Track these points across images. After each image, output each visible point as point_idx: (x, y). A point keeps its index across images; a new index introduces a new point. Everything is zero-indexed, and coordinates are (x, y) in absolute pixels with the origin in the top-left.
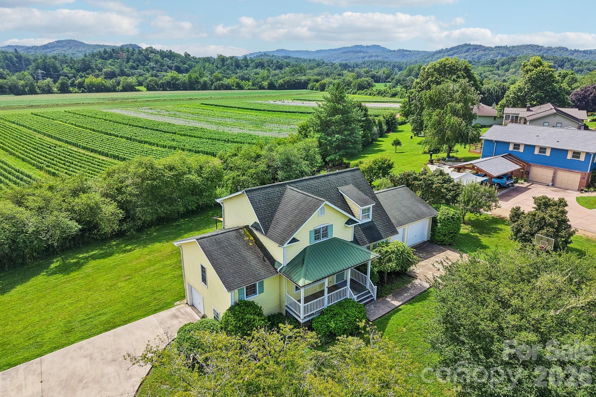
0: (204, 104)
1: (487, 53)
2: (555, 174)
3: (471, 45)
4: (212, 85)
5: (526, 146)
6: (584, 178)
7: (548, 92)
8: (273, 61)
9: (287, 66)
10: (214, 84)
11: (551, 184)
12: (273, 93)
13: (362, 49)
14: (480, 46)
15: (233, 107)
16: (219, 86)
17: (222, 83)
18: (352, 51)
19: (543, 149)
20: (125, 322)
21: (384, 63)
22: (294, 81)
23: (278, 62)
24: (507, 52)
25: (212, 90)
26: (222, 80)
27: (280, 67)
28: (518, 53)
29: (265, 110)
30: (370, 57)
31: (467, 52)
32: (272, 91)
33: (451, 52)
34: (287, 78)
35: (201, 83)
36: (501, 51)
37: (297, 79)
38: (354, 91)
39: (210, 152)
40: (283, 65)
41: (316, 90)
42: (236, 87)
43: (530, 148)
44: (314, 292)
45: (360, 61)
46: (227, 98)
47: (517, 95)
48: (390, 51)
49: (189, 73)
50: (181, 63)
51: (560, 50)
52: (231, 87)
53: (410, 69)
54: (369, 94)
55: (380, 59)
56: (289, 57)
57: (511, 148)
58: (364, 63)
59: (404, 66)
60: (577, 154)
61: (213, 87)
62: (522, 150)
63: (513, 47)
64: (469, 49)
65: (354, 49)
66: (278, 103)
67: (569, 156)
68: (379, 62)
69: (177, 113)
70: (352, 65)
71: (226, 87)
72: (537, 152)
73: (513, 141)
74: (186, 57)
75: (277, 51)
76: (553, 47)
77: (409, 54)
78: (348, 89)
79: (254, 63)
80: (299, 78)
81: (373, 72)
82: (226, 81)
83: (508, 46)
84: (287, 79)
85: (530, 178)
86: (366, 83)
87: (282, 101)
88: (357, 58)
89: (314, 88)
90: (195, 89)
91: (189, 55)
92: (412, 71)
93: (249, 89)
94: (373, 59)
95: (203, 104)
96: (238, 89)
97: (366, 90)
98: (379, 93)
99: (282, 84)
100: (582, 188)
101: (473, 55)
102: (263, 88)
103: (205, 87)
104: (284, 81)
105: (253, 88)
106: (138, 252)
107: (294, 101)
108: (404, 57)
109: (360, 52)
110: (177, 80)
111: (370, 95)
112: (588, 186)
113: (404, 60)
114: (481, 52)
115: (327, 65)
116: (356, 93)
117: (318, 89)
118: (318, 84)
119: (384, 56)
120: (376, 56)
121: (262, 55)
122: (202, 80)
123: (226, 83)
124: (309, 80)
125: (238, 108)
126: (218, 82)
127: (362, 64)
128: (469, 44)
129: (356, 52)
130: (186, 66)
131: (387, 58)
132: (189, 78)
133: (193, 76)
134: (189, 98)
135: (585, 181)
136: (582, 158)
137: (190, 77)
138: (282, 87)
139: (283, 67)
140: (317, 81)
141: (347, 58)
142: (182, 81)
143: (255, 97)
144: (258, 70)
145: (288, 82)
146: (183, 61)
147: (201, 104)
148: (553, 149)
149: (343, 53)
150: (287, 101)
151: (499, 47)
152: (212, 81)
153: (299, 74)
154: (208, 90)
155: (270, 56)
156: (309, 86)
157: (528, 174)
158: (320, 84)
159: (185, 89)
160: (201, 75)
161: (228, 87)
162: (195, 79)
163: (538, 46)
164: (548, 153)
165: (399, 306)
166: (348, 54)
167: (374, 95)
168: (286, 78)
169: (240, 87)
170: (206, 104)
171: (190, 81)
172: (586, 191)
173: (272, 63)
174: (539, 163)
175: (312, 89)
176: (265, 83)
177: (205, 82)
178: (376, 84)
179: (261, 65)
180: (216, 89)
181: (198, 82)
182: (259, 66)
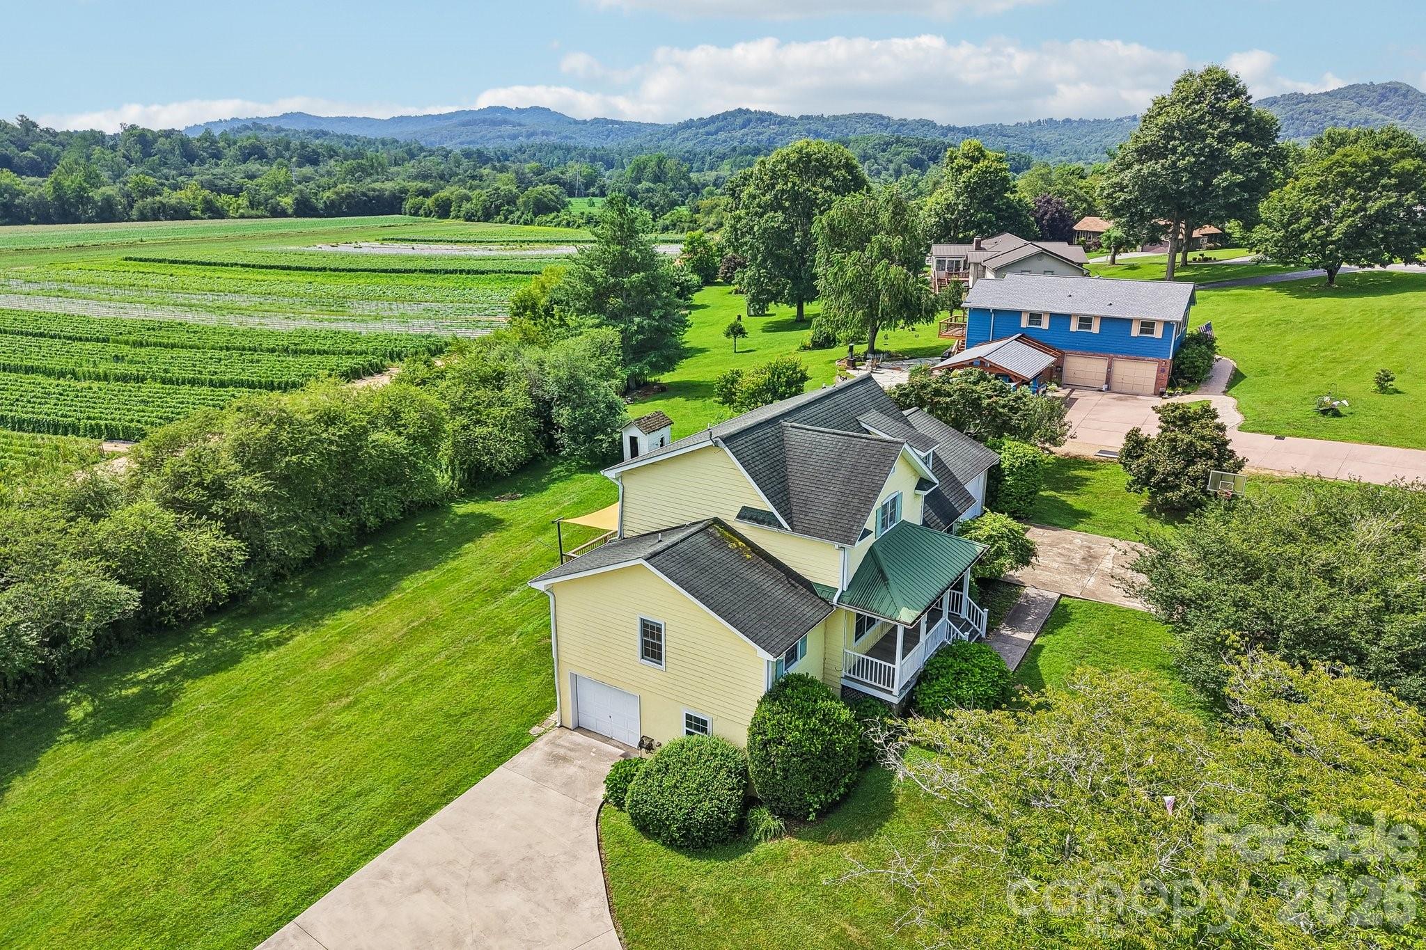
0: (135, 260)
1: (785, 129)
2: (1110, 367)
3: (751, 112)
4: (132, 207)
5: (1053, 315)
6: (1163, 371)
7: (1002, 210)
8: (289, 143)
9: (331, 157)
10: (136, 206)
11: (1105, 387)
12: (315, 224)
13: (508, 117)
14: (770, 114)
15: (227, 265)
16: (152, 208)
17: (161, 202)
18: (484, 121)
19: (1085, 321)
20: (444, 795)
21: (568, 150)
22: (364, 194)
23: (303, 146)
24: (826, 129)
25: (133, 221)
26: (160, 195)
27: (312, 159)
28: (846, 131)
29: (324, 269)
30: (529, 136)
31: (744, 126)
32: (309, 220)
33: (712, 128)
34: (344, 187)
35: (95, 203)
36: (813, 127)
37: (374, 190)
38: (529, 216)
39: (260, 381)
40: (318, 154)
41: (427, 215)
42: (203, 212)
43: (1060, 319)
44: (875, 642)
45: (509, 146)
46: (191, 242)
47: (945, 219)
48: (576, 122)
49: (54, 176)
50: (13, 148)
51: (923, 126)
52: (188, 212)
53: (638, 165)
54: (564, 222)
55: (554, 139)
56: (325, 134)
57: (1024, 323)
58: (521, 150)
59: (617, 157)
60: (1147, 326)
61: (134, 213)
62: (1045, 324)
63: (836, 118)
64: (749, 121)
65: (488, 117)
66: (343, 249)
67: (1135, 331)
68: (556, 148)
69: (66, 286)
70: (492, 154)
71: (175, 211)
72: (1074, 327)
73: (1028, 308)
74: (28, 131)
75: (285, 116)
76: (910, 119)
77: (619, 130)
78: (511, 212)
79: (237, 147)
80: (377, 185)
81: (553, 172)
82: (171, 198)
83: (826, 116)
84: (346, 190)
85: (1064, 380)
86: (553, 197)
87: (354, 244)
88: (499, 136)
89: (421, 212)
90: (77, 220)
91: (35, 125)
92: (644, 169)
93: (242, 217)
94: (537, 140)
95: (131, 259)
96: (210, 218)
97: (555, 214)
98: (588, 222)
99: (333, 202)
100: (1161, 390)
101: (759, 134)
102: (283, 214)
103: (107, 213)
104: (337, 193)
105: (254, 212)
106: (304, 640)
107: (385, 243)
108: (608, 136)
109: (505, 122)
110: (19, 194)
111: (568, 225)
112: (1172, 384)
113: (611, 144)
114: (774, 129)
115: (432, 153)
116: (532, 221)
117: (431, 212)
118: (429, 202)
119: (563, 134)
120: (543, 133)
121: (247, 128)
122: (97, 194)
123: (173, 201)
124: (404, 191)
125: (243, 266)
126: (149, 200)
127: (515, 152)
128: (748, 110)
129: (494, 123)
130: (29, 154)
131: (571, 138)
132: (55, 190)
133: (67, 183)
134: (75, 244)
135: (1165, 376)
136: (1158, 333)
137: (58, 186)
138: (333, 210)
139: (321, 159)
140: (426, 193)
141: (473, 138)
142: (32, 198)
143: (271, 236)
144: (253, 166)
145: (349, 196)
146: (19, 140)
147: (126, 259)
148: (1104, 319)
149: (465, 124)
150: (366, 244)
151: (808, 117)
152: (127, 195)
153: (375, 177)
154: (121, 220)
155: (271, 130)
156: (407, 206)
157: (1061, 371)
158: (437, 200)
159: (45, 219)
160: (93, 180)
161: (180, 213)
162: (74, 191)
163: (882, 117)
164: (1095, 328)
165: (1034, 641)
166: (476, 128)
167: (579, 226)
168: (340, 186)
169: (215, 212)
170: (141, 260)
171: (59, 198)
172: (1170, 395)
173: (287, 148)
174: (1080, 348)
175: (416, 214)
176: (287, 201)
177: (108, 201)
178: (573, 200)
179: (255, 152)
180: (143, 218)
181: (83, 200)
182: (250, 155)
